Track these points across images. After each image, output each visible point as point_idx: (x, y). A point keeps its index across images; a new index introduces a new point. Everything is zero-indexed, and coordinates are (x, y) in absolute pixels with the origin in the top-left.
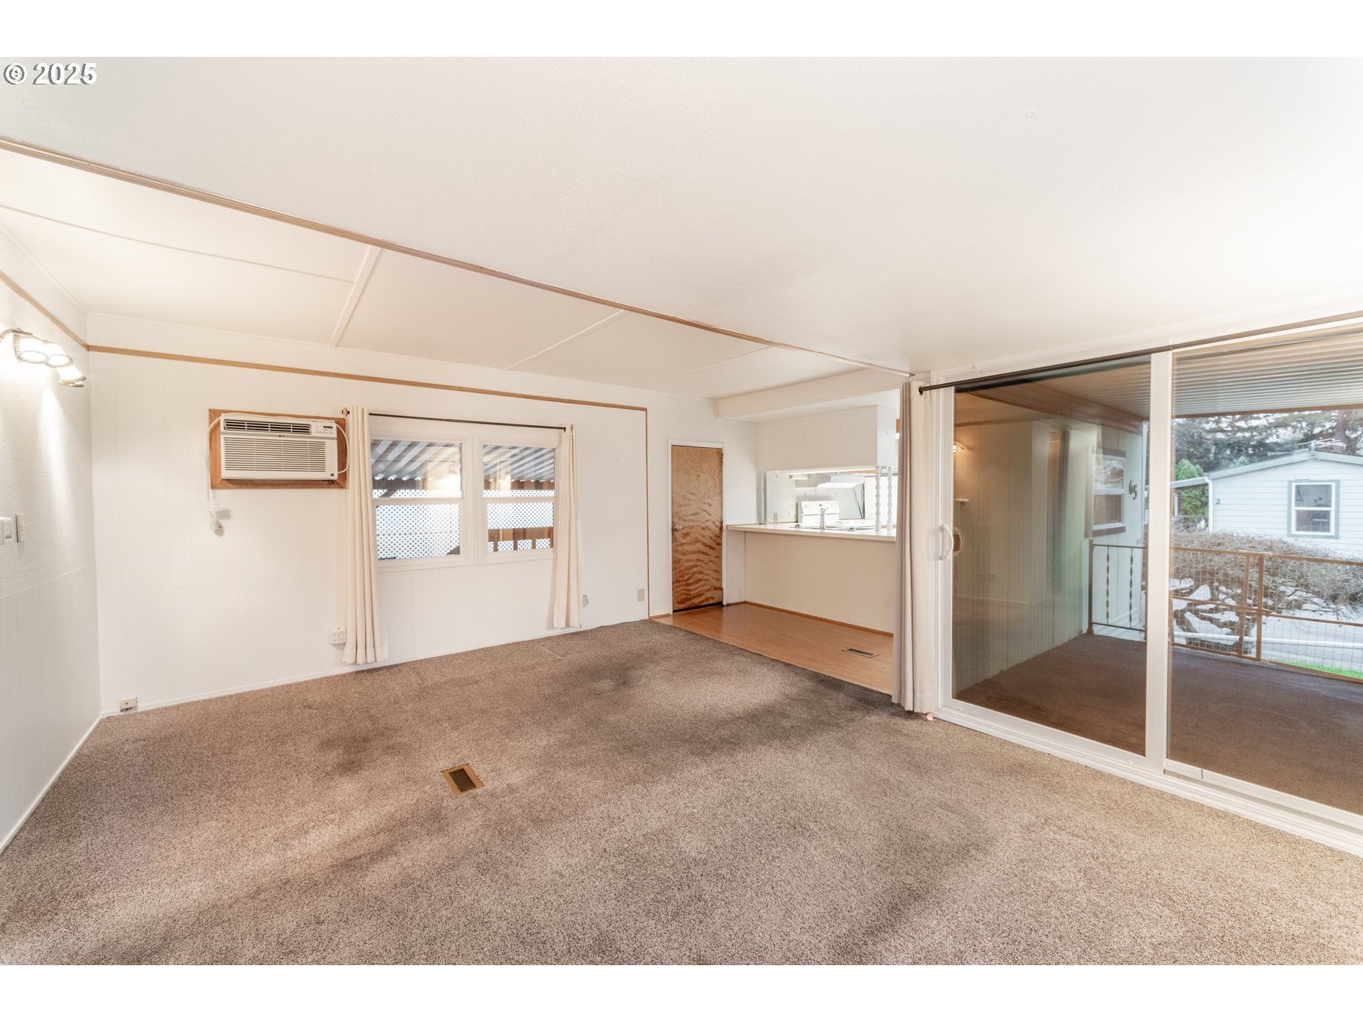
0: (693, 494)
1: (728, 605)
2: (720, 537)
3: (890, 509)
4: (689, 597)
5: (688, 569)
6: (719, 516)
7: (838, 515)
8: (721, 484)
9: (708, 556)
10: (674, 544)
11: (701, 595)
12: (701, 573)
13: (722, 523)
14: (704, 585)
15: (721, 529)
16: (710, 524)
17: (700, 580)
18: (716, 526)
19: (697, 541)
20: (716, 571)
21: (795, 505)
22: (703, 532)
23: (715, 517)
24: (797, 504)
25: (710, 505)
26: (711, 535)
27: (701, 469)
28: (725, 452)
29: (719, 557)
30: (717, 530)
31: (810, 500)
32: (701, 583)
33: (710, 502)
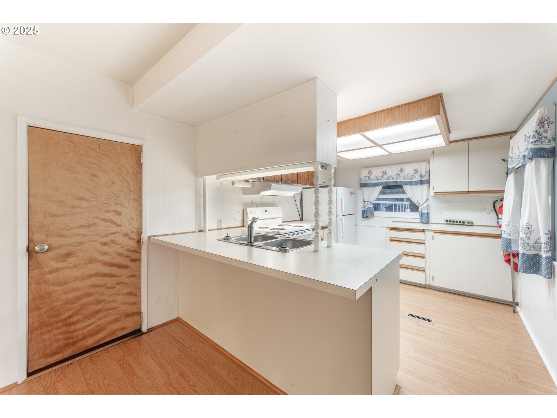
0: (83, 199)
1: (149, 330)
2: (138, 251)
3: (317, 209)
4: (71, 341)
5: (68, 302)
6: (135, 225)
7: (281, 219)
8: (140, 188)
9: (114, 278)
10: (36, 273)
11: (103, 329)
12: (99, 302)
13: (140, 233)
14: (105, 316)
15: (139, 241)
16: (120, 239)
17: (98, 312)
18: (131, 239)
19: (91, 261)
20: (130, 294)
21: (241, 211)
22: (106, 249)
23: (128, 227)
24: (244, 210)
25: (118, 213)
26: (121, 251)
27: (99, 166)
28: (144, 150)
29: (137, 276)
30: (133, 244)
31: (257, 206)
32: (100, 315)
33: (119, 209)
